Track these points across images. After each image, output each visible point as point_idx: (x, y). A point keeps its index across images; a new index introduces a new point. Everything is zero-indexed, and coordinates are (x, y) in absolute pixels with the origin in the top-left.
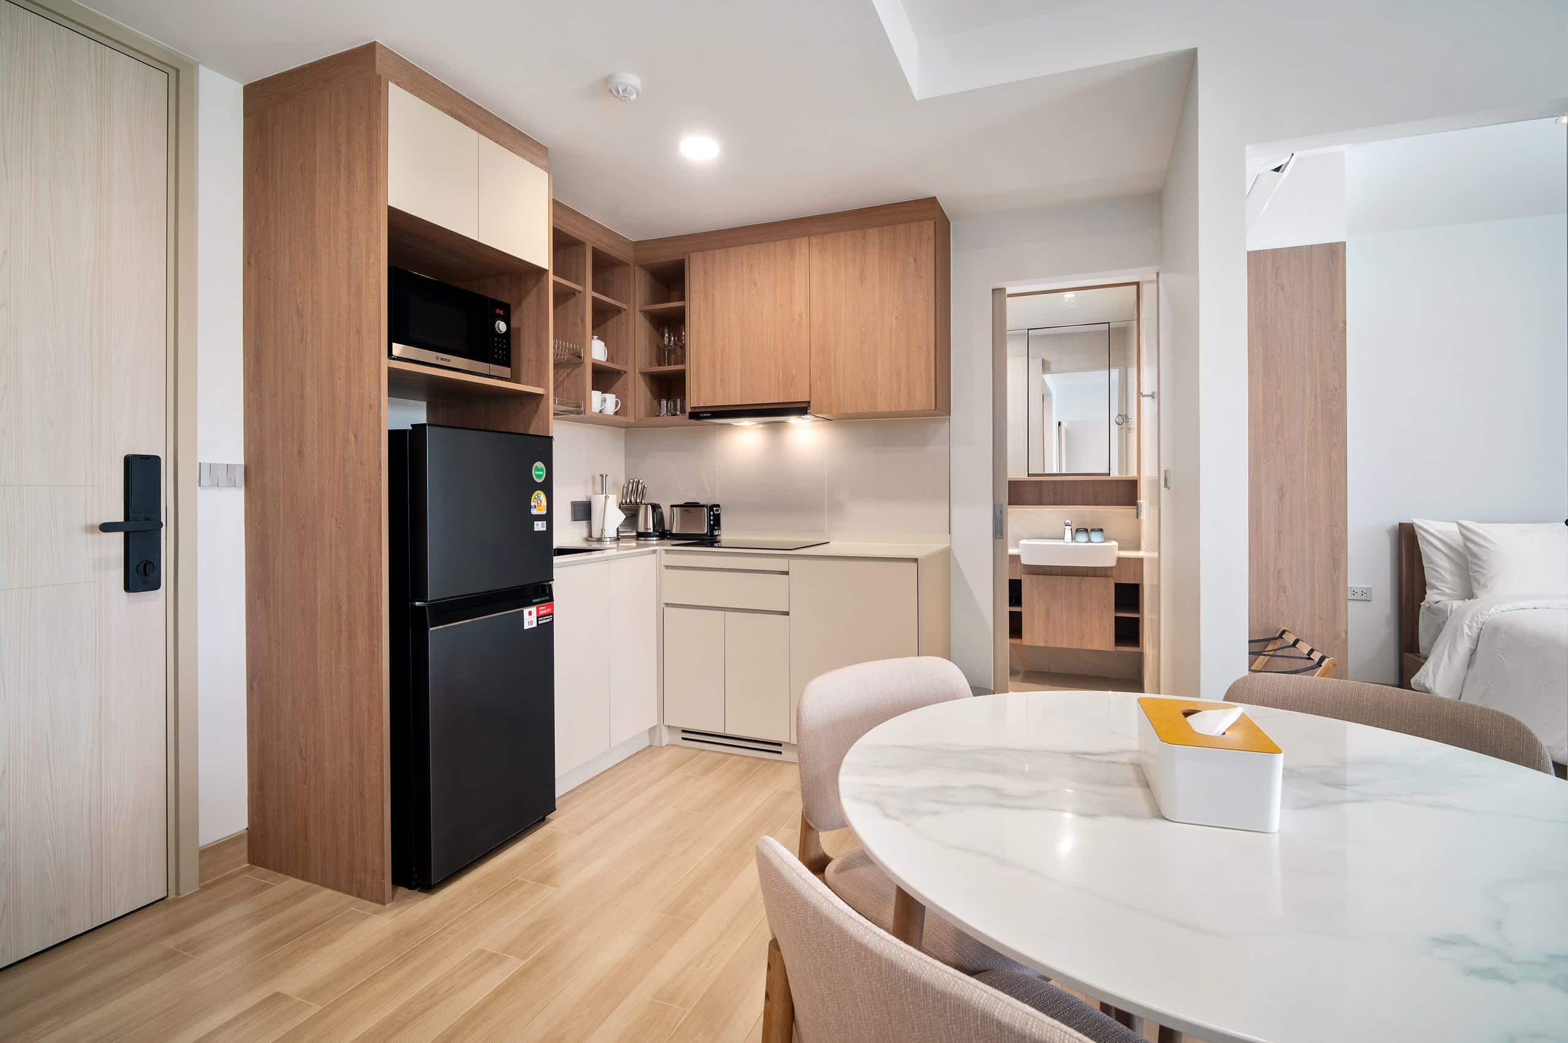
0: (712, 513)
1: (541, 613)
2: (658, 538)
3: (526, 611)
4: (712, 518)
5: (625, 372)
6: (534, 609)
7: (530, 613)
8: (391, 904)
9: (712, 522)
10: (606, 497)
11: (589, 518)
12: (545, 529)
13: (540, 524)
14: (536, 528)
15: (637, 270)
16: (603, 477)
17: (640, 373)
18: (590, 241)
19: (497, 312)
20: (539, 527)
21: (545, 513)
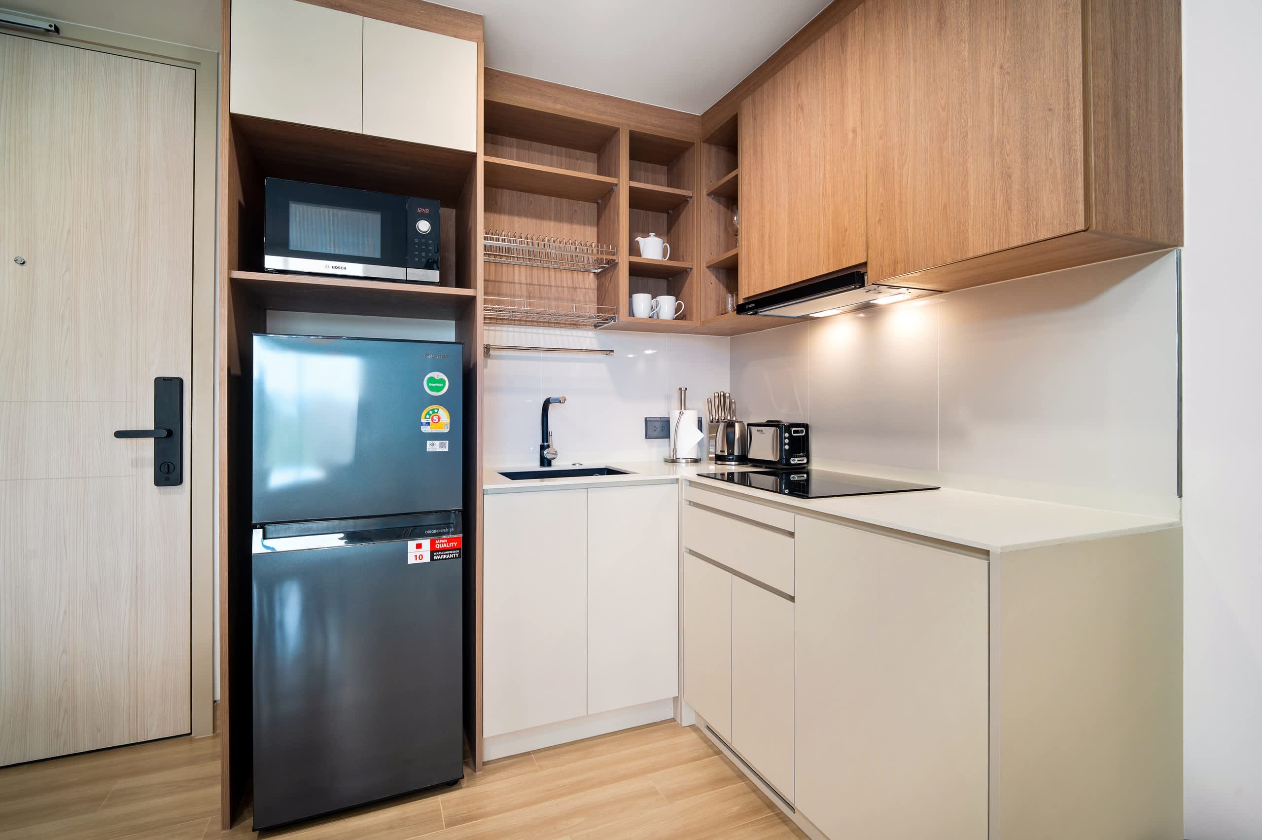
0: (787, 435)
1: (438, 547)
2: (737, 463)
3: (412, 545)
4: (787, 441)
5: (691, 269)
6: (426, 543)
7: (419, 546)
8: (228, 830)
9: (787, 447)
10: (681, 414)
11: (668, 436)
12: (447, 450)
13: (437, 443)
14: (429, 449)
15: (705, 146)
16: (682, 391)
17: (708, 267)
18: (625, 124)
19: (419, 210)
20: (435, 447)
21: (447, 430)
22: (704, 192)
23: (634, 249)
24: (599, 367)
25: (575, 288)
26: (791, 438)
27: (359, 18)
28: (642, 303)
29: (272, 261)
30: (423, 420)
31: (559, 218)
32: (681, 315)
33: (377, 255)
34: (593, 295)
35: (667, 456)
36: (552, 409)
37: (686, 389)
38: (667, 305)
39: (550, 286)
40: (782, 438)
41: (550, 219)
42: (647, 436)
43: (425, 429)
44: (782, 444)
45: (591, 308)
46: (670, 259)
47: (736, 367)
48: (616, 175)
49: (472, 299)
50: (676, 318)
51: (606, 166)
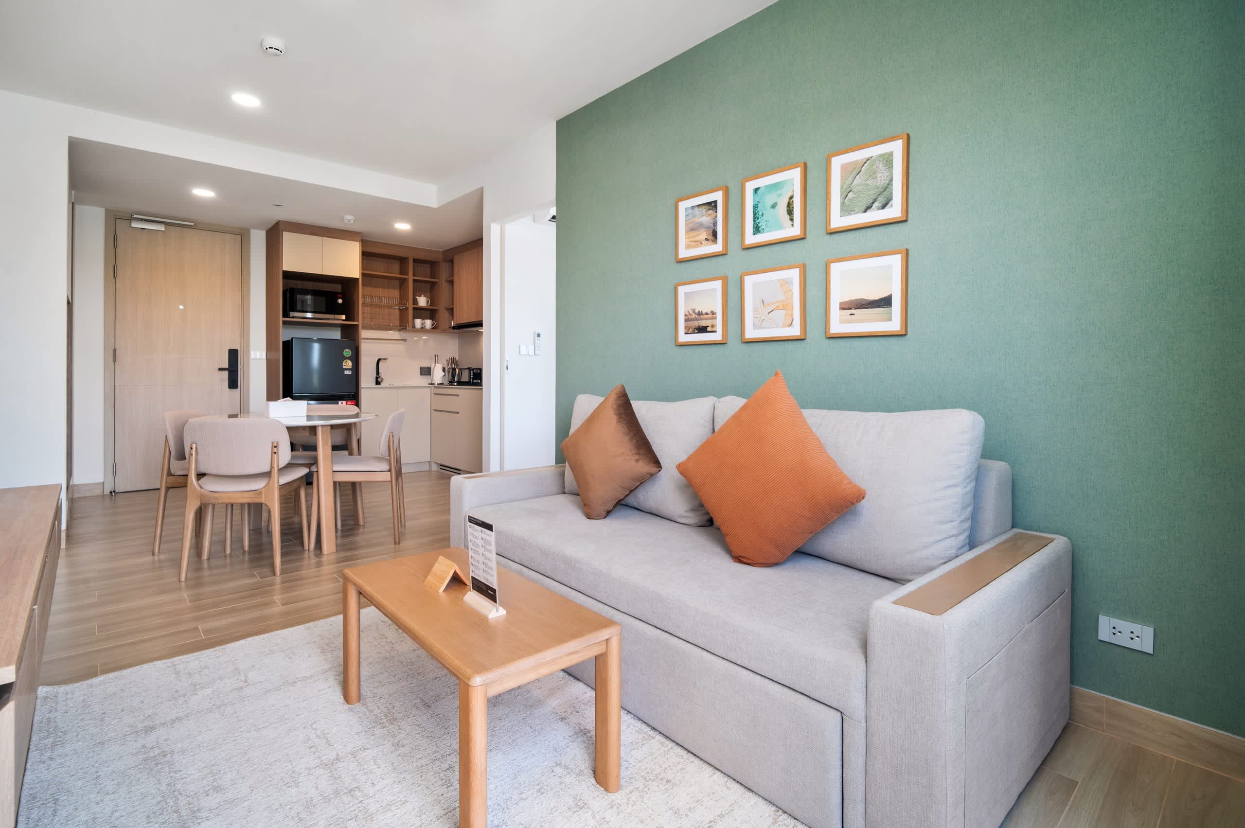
5: (439, 309)
9: (472, 376)
10: (435, 365)
11: (430, 375)
12: (351, 373)
13: (348, 371)
14: (345, 373)
15: (444, 263)
16: (436, 356)
17: (445, 309)
18: (411, 256)
19: (339, 296)
20: (347, 372)
21: (351, 367)
22: (444, 280)
23: (415, 302)
24: (401, 346)
25: (390, 315)
26: (473, 373)
27: (321, 238)
28: (418, 322)
29: (292, 314)
30: (343, 364)
31: (383, 287)
32: (435, 328)
33: (324, 311)
34: (398, 317)
35: (430, 382)
36: (381, 363)
37: (437, 356)
38: (428, 323)
39: (380, 314)
40: (470, 373)
41: (379, 287)
42: (421, 375)
43: (344, 367)
44: (470, 375)
45: (397, 323)
46: (430, 305)
47: (461, 347)
48: (408, 275)
49: (357, 326)
50: (433, 328)
51: (403, 271)
